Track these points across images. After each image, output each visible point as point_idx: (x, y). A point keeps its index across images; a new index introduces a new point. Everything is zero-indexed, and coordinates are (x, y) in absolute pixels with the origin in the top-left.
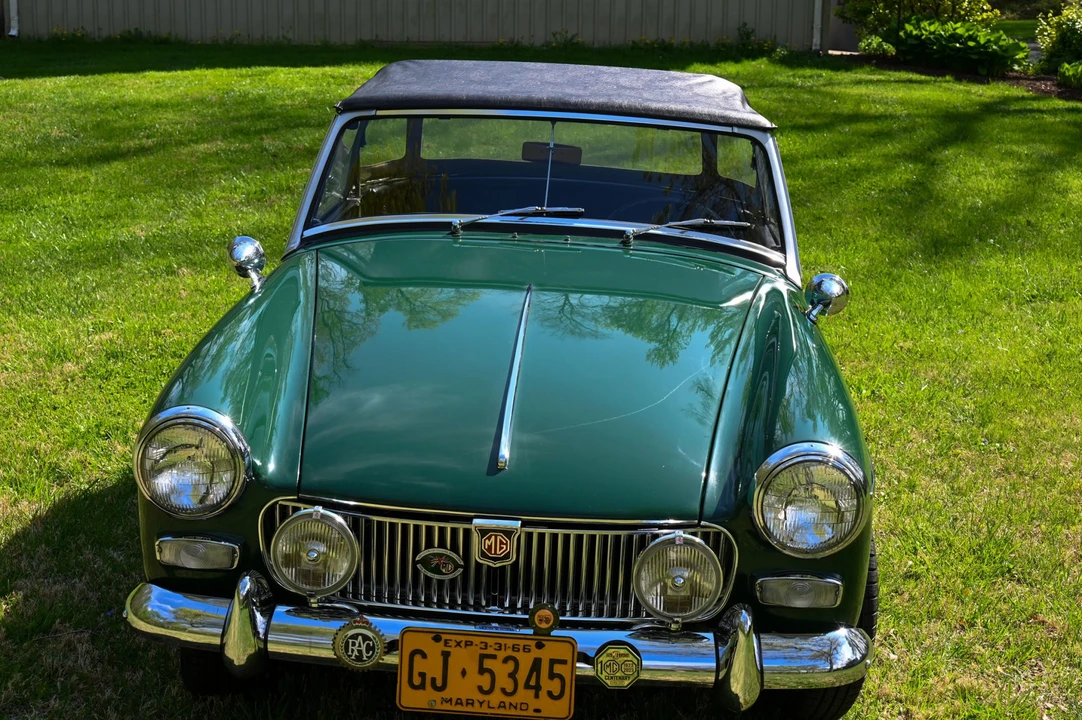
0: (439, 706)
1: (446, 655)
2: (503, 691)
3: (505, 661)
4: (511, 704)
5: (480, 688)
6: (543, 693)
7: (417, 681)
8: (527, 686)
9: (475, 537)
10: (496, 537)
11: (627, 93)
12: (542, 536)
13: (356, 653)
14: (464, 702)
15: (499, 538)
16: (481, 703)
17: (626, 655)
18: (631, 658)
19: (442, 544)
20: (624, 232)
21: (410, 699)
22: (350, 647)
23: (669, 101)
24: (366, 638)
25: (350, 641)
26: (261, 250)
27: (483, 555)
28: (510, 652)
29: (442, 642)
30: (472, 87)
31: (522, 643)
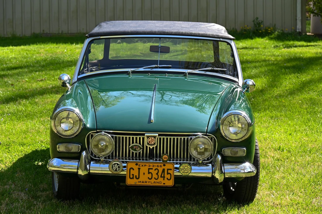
0: (137, 184)
1: (139, 169)
2: (155, 178)
3: (155, 170)
4: (157, 182)
5: (149, 178)
6: (166, 179)
7: (131, 176)
8: (161, 177)
9: (146, 139)
10: (151, 138)
11: (185, 29)
12: (164, 139)
13: (115, 169)
14: (144, 182)
15: (152, 138)
16: (149, 182)
17: (187, 166)
18: (189, 167)
19: (136, 142)
20: (185, 72)
21: (130, 182)
22: (114, 167)
23: (199, 31)
24: (118, 164)
25: (114, 165)
26: (70, 78)
27: (148, 144)
28: (156, 167)
29: (138, 165)
30: (132, 28)
31: (159, 165)
